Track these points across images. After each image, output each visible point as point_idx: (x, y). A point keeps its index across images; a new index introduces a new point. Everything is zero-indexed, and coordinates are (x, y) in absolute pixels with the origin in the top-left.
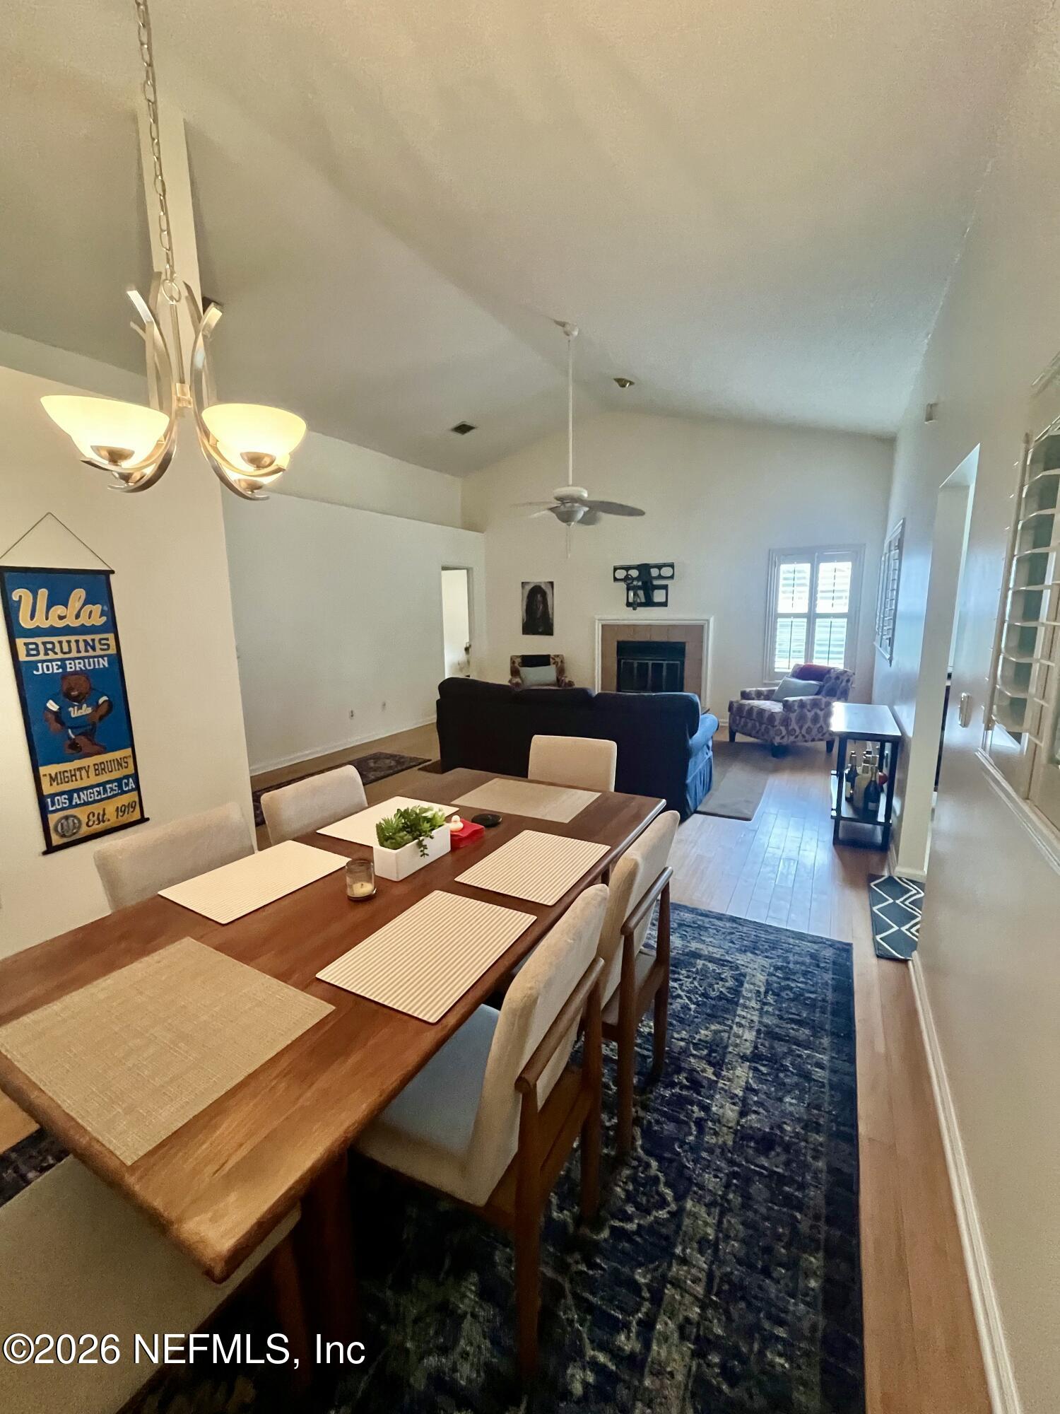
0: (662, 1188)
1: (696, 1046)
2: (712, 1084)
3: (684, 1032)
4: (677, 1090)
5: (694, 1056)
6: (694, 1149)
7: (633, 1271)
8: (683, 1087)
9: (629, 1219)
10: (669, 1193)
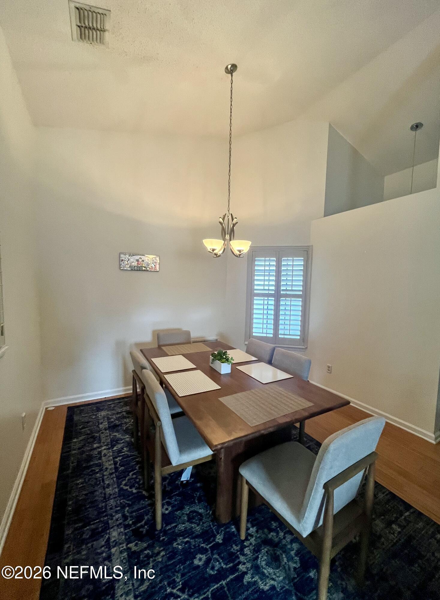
0: (128, 487)
1: (148, 557)
2: (129, 542)
3: (160, 560)
4: (143, 522)
5: (145, 549)
6: (123, 507)
7: (125, 468)
8: (142, 526)
9: (133, 475)
10: (125, 488)
